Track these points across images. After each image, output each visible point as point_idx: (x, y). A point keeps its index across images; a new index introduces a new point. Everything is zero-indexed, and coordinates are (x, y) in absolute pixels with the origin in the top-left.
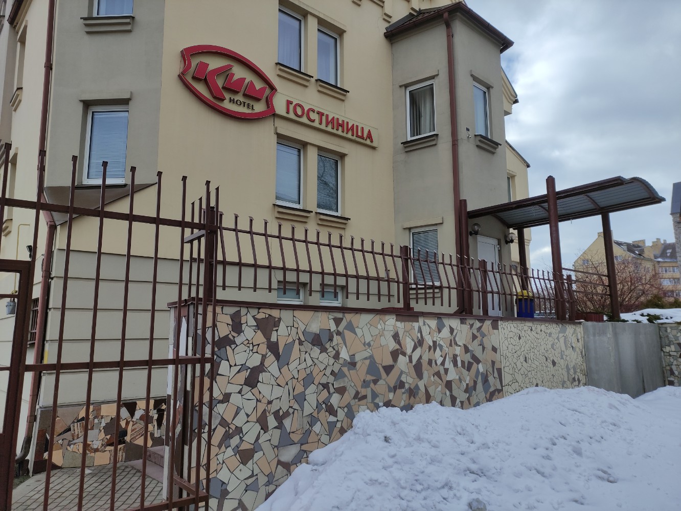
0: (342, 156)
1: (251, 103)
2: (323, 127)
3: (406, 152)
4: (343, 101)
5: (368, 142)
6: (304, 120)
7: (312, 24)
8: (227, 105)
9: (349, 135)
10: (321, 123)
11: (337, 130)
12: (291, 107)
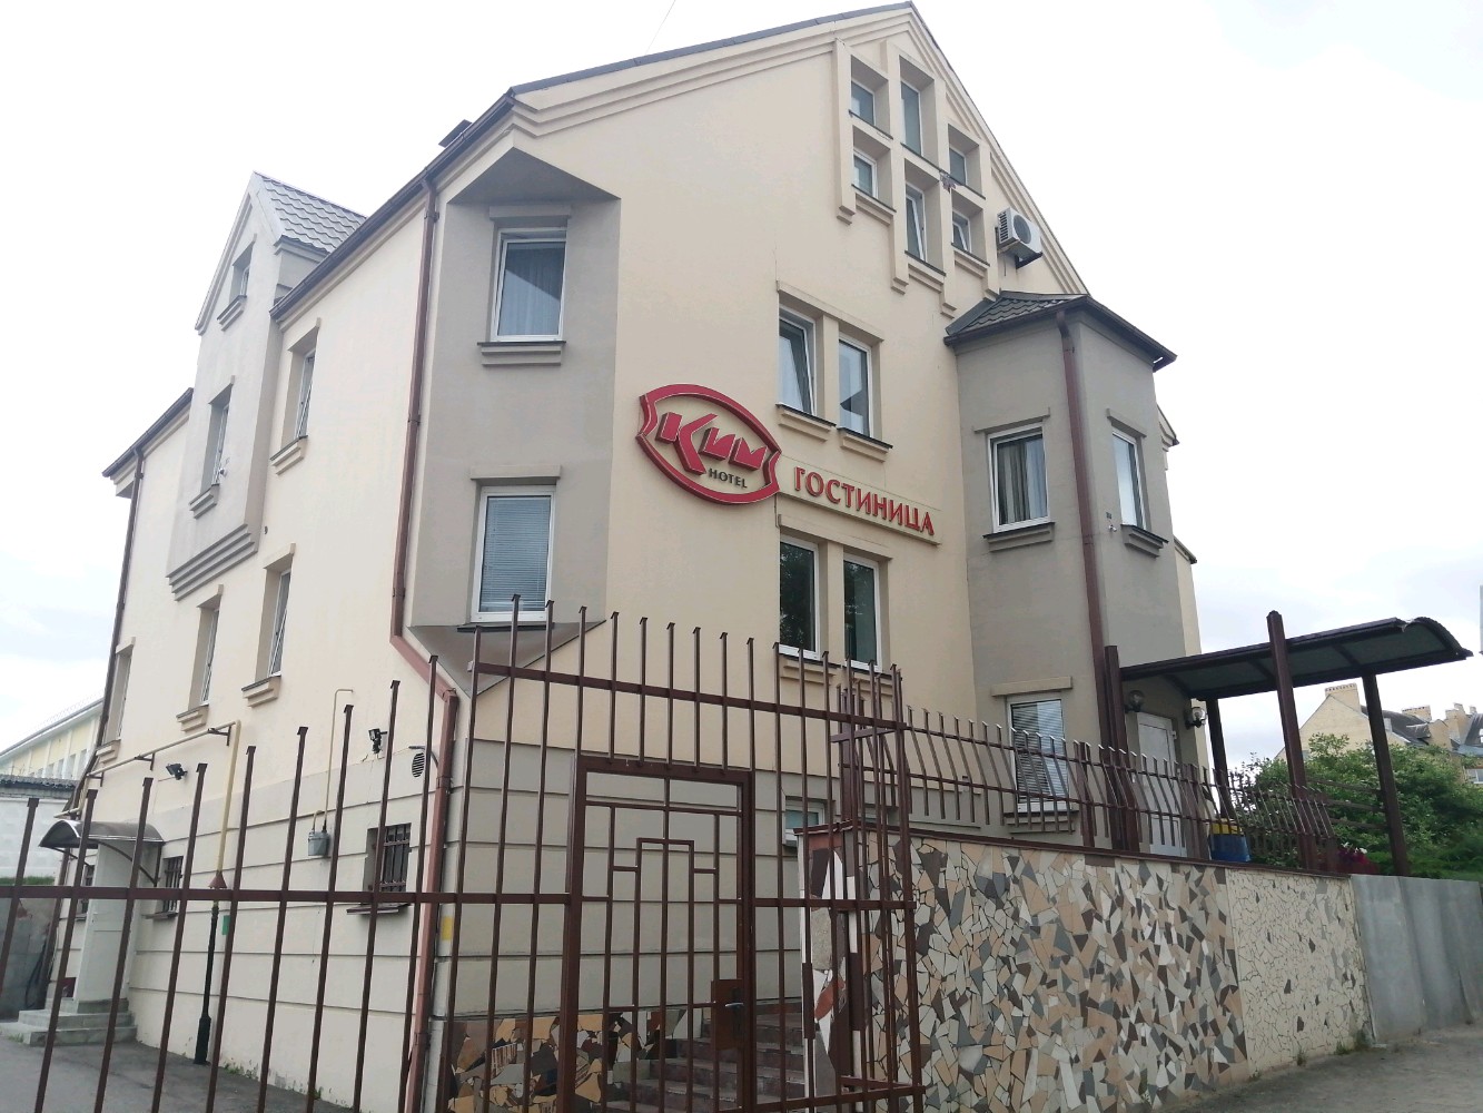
0: (883, 561)
1: (741, 475)
2: (852, 511)
3: (993, 552)
4: (882, 462)
5: (925, 535)
6: (823, 500)
7: (831, 332)
8: (706, 482)
9: (894, 525)
10: (849, 506)
11: (876, 514)
12: (803, 479)
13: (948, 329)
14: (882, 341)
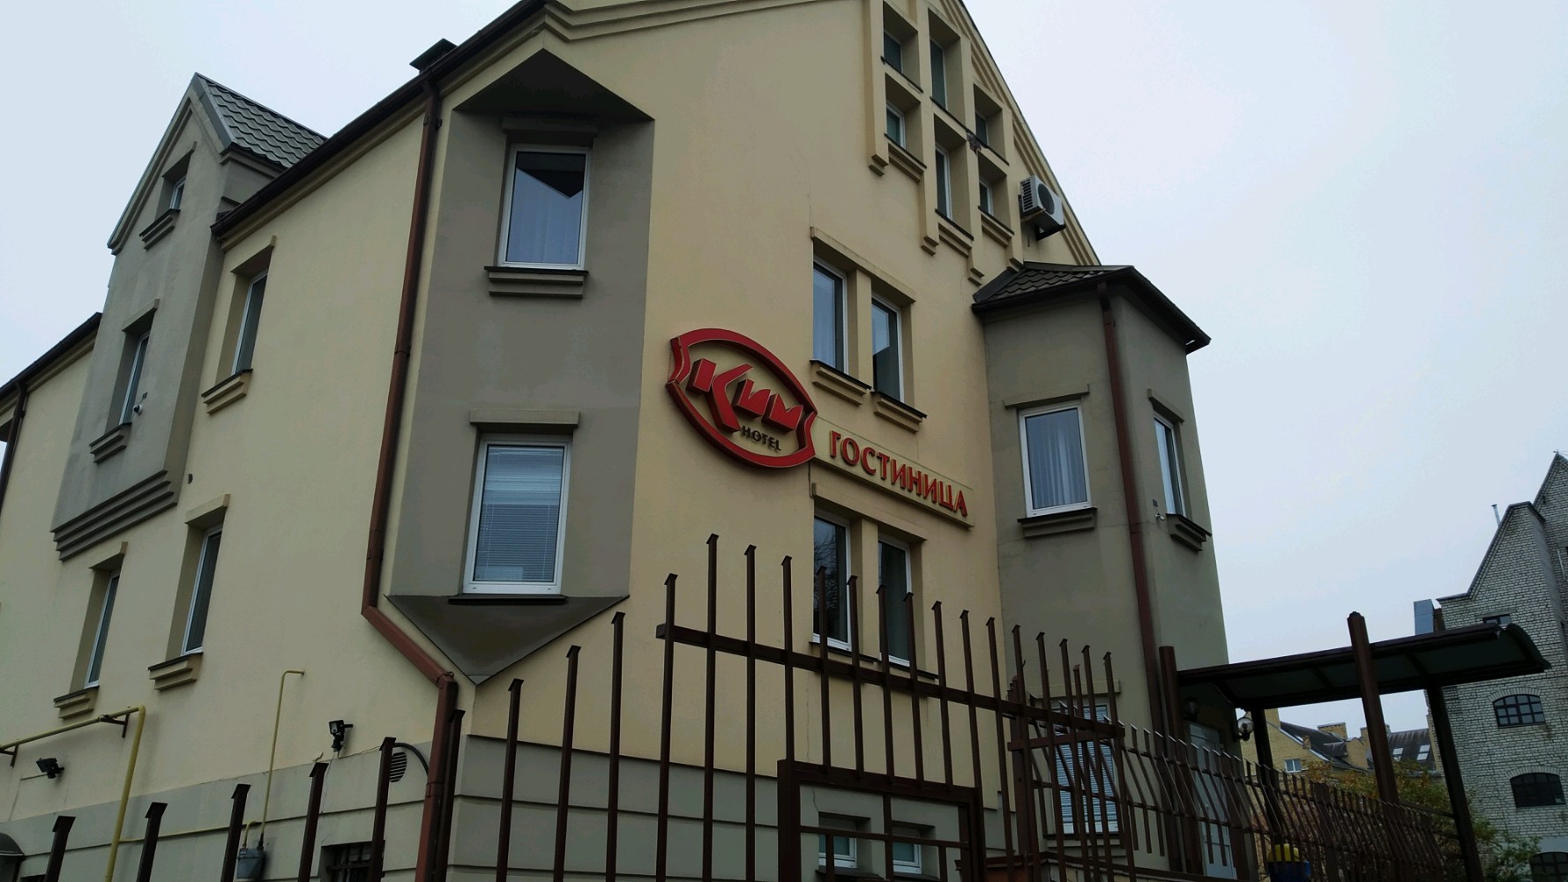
0: (916, 543)
1: (776, 437)
2: (887, 485)
3: (1028, 539)
4: (914, 432)
5: (959, 516)
6: (858, 471)
7: (864, 288)
8: (738, 440)
9: (928, 503)
10: (883, 479)
11: (910, 491)
12: (838, 444)
13: (975, 296)
14: (913, 301)
